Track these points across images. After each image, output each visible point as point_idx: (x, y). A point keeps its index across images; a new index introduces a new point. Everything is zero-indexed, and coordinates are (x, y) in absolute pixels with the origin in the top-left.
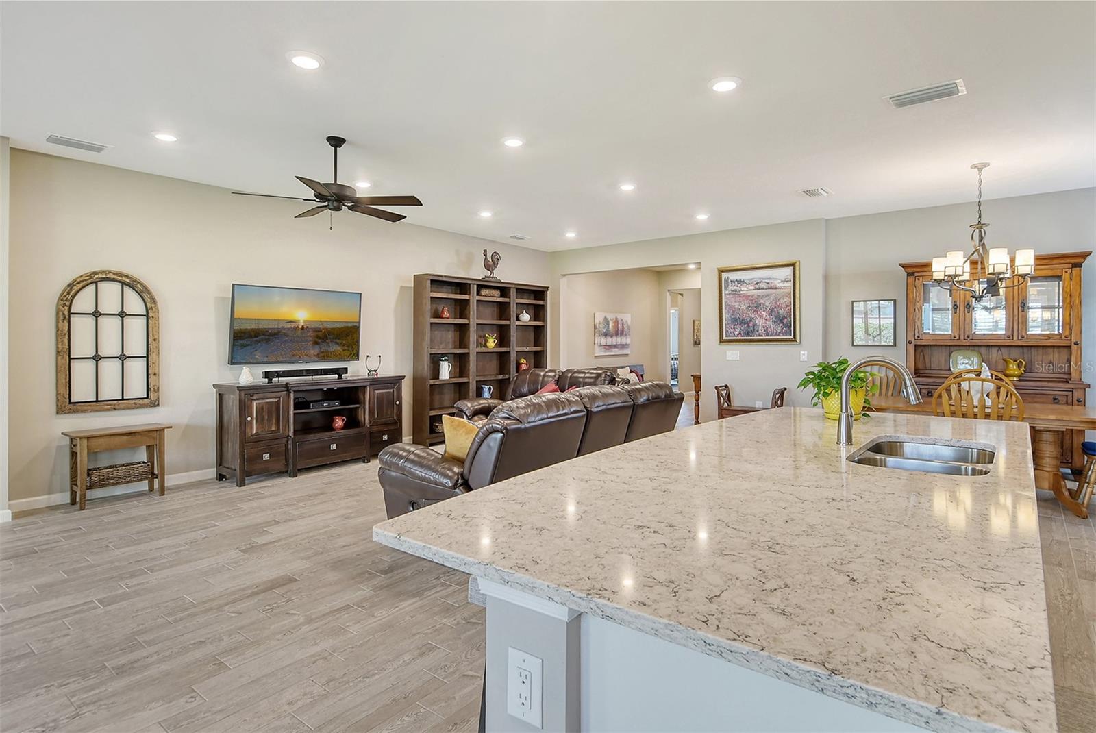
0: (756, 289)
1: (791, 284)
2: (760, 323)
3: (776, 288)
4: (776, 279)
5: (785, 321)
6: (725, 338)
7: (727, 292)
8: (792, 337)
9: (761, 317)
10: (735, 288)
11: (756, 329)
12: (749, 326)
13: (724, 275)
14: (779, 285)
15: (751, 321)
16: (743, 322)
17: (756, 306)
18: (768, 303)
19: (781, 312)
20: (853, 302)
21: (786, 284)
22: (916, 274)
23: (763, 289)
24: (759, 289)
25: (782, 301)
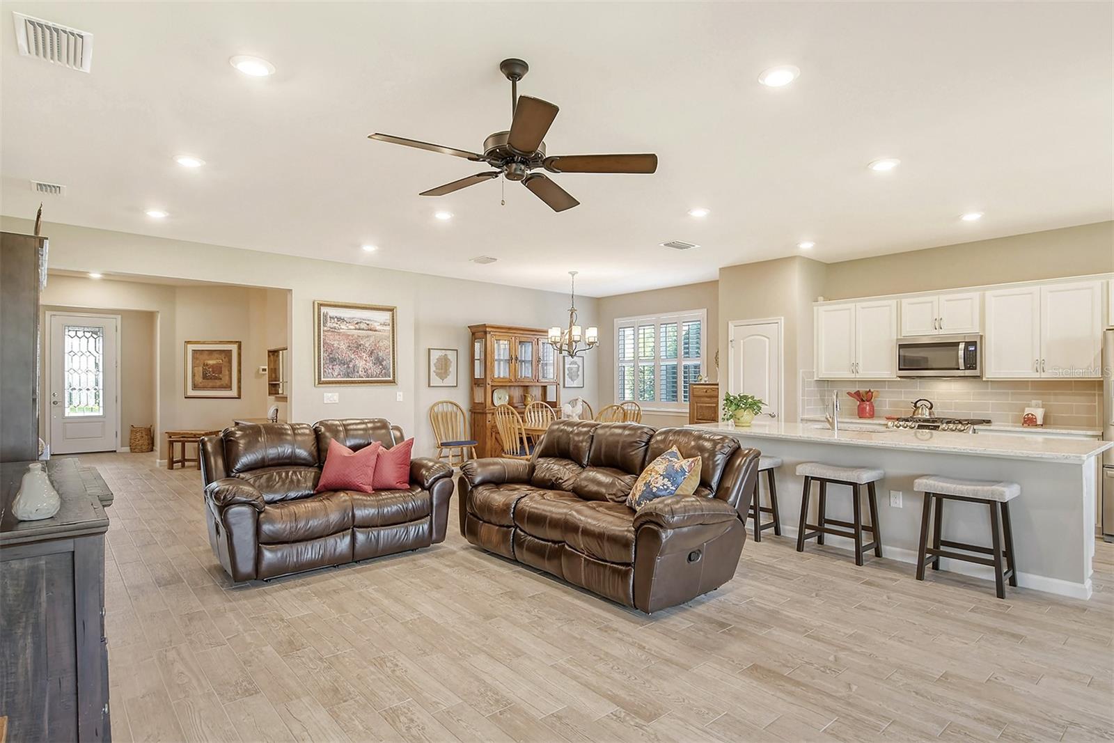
0: (356, 329)
1: (389, 328)
2: (361, 364)
3: (375, 331)
4: (376, 322)
5: (384, 363)
6: (322, 379)
7: (325, 328)
8: (391, 378)
9: (361, 357)
10: (335, 325)
11: (356, 370)
12: (348, 367)
13: (324, 310)
14: (378, 328)
15: (350, 361)
16: (342, 363)
17: (357, 347)
18: (367, 344)
19: (380, 354)
20: (429, 349)
21: (385, 328)
22: (492, 333)
23: (363, 329)
24: (359, 329)
25: (381, 344)
